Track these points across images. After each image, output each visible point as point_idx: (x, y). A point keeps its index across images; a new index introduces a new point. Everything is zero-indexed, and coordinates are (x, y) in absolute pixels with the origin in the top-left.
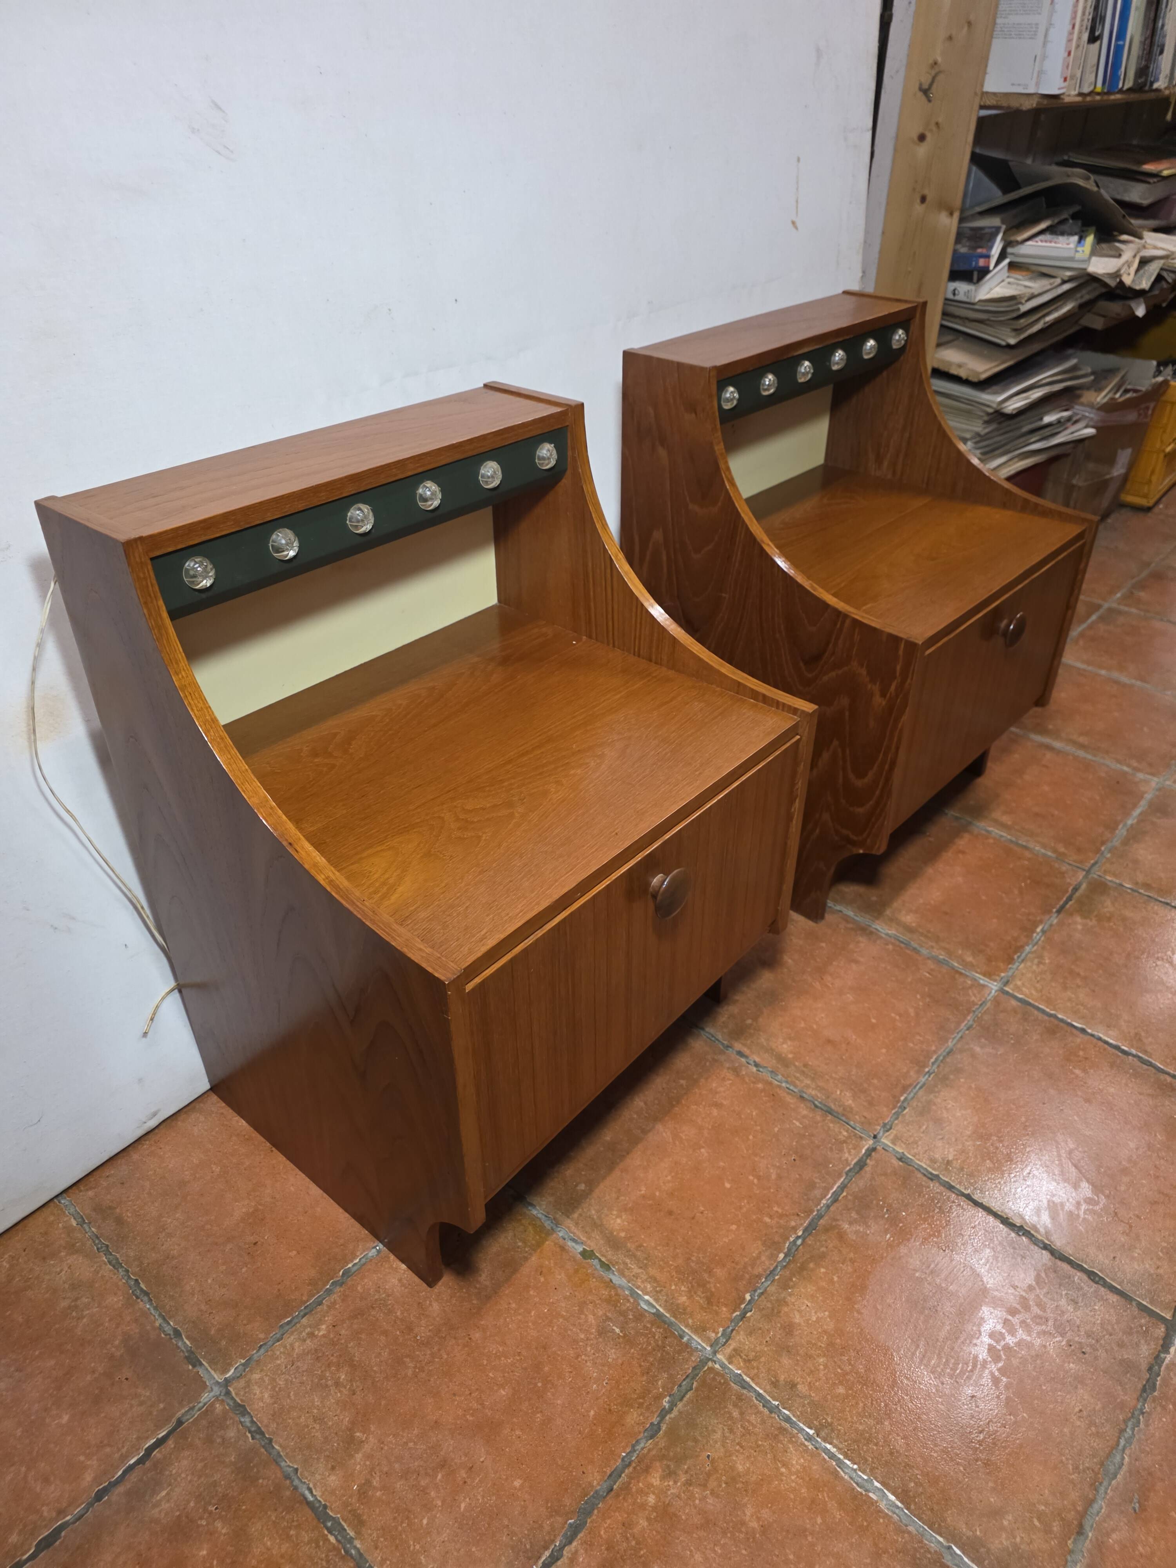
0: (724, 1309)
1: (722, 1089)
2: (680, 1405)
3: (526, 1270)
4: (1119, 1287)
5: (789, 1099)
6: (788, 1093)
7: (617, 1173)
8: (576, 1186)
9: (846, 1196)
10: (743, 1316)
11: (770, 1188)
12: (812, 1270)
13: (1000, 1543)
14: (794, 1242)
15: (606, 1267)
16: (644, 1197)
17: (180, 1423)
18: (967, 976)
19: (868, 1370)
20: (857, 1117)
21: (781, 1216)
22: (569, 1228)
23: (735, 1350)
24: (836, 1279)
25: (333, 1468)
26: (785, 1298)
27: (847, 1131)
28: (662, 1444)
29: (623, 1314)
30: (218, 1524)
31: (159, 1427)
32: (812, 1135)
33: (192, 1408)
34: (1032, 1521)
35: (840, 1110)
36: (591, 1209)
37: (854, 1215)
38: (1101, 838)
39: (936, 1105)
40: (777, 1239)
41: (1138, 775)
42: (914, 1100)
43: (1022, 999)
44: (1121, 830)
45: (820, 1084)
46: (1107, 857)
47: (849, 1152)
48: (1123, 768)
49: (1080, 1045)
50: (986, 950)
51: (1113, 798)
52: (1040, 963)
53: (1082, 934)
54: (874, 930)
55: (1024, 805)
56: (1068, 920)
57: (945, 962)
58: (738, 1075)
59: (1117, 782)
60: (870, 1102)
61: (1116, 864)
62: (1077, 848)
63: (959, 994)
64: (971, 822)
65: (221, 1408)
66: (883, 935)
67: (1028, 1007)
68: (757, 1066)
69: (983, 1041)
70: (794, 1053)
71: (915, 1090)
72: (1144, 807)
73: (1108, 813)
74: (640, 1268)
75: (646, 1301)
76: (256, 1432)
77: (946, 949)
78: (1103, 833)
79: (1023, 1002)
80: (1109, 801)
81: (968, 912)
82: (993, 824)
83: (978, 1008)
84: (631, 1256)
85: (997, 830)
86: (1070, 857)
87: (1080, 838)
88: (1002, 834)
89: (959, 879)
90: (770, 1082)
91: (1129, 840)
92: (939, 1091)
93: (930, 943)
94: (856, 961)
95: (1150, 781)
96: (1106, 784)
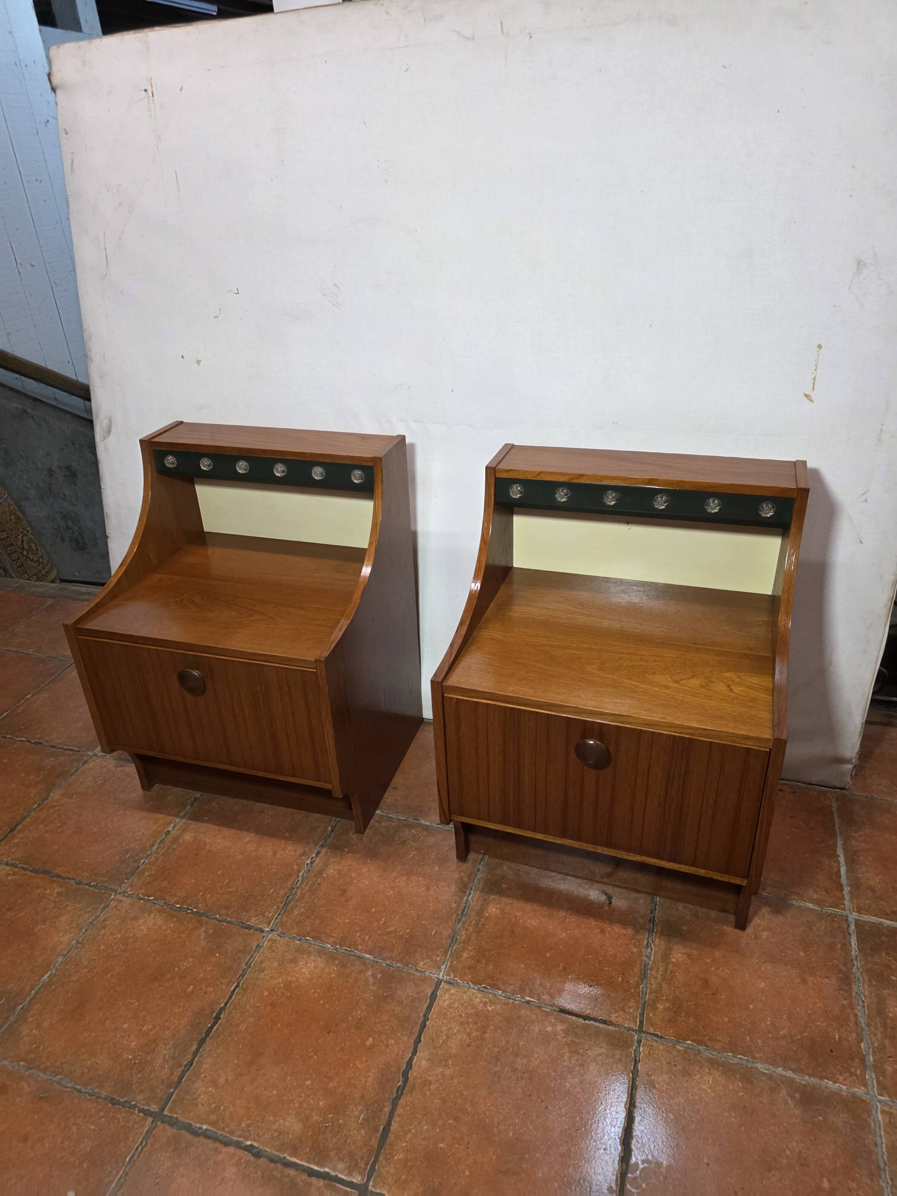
0: (144, 891)
1: (287, 852)
2: (92, 889)
3: (156, 816)
4: (183, 1080)
5: (289, 884)
6: (294, 882)
7: (217, 828)
9: (224, 925)
10: (141, 899)
11: (221, 890)
12: (172, 921)
13: (24, 1030)
14: (189, 909)
15: (162, 841)
16: (205, 842)
17: (79, 751)
18: (445, 957)
19: (114, 956)
20: (285, 918)
21: (205, 900)
22: (181, 821)
23: (121, 901)
24: (168, 932)
25: (62, 795)
26: (153, 912)
27: (272, 915)
28: (73, 888)
29: (137, 855)
30: (41, 777)
33: (84, 751)
34: (34, 1044)
35: (289, 908)
36: (194, 825)
37: (211, 932)
38: (708, 1040)
39: (308, 957)
40: (189, 901)
41: (868, 1072)
42: (308, 944)
43: (437, 996)
44: (736, 1058)
45: (306, 895)
46: (678, 1047)
47: (257, 920)
48: (869, 1055)
49: (400, 1040)
50: (481, 964)
51: (795, 1049)
52: (485, 1003)
53: (540, 1031)
54: (468, 893)
55: (713, 968)
56: (555, 1019)
57: (454, 941)
58: (300, 856)
59: (832, 1051)
60: (299, 922)
61: (670, 1056)
62: (674, 1019)
63: (423, 954)
64: (653, 931)
65: (85, 758)
66: (465, 899)
67: (429, 1000)
68: (311, 862)
69: (379, 976)
70: (328, 877)
71: (317, 943)
72: (801, 1080)
73: (760, 1044)
74: (163, 853)
75: (145, 861)
76: (76, 770)
77: (469, 938)
78: (719, 1041)
79: (433, 996)
80: (784, 1044)
81: (523, 947)
82: (662, 948)
83: (412, 968)
84: (169, 848)
85: (655, 953)
86: (654, 1015)
87: (692, 1020)
88: (652, 956)
89: (564, 934)
90: (299, 871)
91: (722, 1066)
92: (320, 956)
93: (470, 928)
94: (428, 889)
95: (865, 1086)
96: (819, 1039)
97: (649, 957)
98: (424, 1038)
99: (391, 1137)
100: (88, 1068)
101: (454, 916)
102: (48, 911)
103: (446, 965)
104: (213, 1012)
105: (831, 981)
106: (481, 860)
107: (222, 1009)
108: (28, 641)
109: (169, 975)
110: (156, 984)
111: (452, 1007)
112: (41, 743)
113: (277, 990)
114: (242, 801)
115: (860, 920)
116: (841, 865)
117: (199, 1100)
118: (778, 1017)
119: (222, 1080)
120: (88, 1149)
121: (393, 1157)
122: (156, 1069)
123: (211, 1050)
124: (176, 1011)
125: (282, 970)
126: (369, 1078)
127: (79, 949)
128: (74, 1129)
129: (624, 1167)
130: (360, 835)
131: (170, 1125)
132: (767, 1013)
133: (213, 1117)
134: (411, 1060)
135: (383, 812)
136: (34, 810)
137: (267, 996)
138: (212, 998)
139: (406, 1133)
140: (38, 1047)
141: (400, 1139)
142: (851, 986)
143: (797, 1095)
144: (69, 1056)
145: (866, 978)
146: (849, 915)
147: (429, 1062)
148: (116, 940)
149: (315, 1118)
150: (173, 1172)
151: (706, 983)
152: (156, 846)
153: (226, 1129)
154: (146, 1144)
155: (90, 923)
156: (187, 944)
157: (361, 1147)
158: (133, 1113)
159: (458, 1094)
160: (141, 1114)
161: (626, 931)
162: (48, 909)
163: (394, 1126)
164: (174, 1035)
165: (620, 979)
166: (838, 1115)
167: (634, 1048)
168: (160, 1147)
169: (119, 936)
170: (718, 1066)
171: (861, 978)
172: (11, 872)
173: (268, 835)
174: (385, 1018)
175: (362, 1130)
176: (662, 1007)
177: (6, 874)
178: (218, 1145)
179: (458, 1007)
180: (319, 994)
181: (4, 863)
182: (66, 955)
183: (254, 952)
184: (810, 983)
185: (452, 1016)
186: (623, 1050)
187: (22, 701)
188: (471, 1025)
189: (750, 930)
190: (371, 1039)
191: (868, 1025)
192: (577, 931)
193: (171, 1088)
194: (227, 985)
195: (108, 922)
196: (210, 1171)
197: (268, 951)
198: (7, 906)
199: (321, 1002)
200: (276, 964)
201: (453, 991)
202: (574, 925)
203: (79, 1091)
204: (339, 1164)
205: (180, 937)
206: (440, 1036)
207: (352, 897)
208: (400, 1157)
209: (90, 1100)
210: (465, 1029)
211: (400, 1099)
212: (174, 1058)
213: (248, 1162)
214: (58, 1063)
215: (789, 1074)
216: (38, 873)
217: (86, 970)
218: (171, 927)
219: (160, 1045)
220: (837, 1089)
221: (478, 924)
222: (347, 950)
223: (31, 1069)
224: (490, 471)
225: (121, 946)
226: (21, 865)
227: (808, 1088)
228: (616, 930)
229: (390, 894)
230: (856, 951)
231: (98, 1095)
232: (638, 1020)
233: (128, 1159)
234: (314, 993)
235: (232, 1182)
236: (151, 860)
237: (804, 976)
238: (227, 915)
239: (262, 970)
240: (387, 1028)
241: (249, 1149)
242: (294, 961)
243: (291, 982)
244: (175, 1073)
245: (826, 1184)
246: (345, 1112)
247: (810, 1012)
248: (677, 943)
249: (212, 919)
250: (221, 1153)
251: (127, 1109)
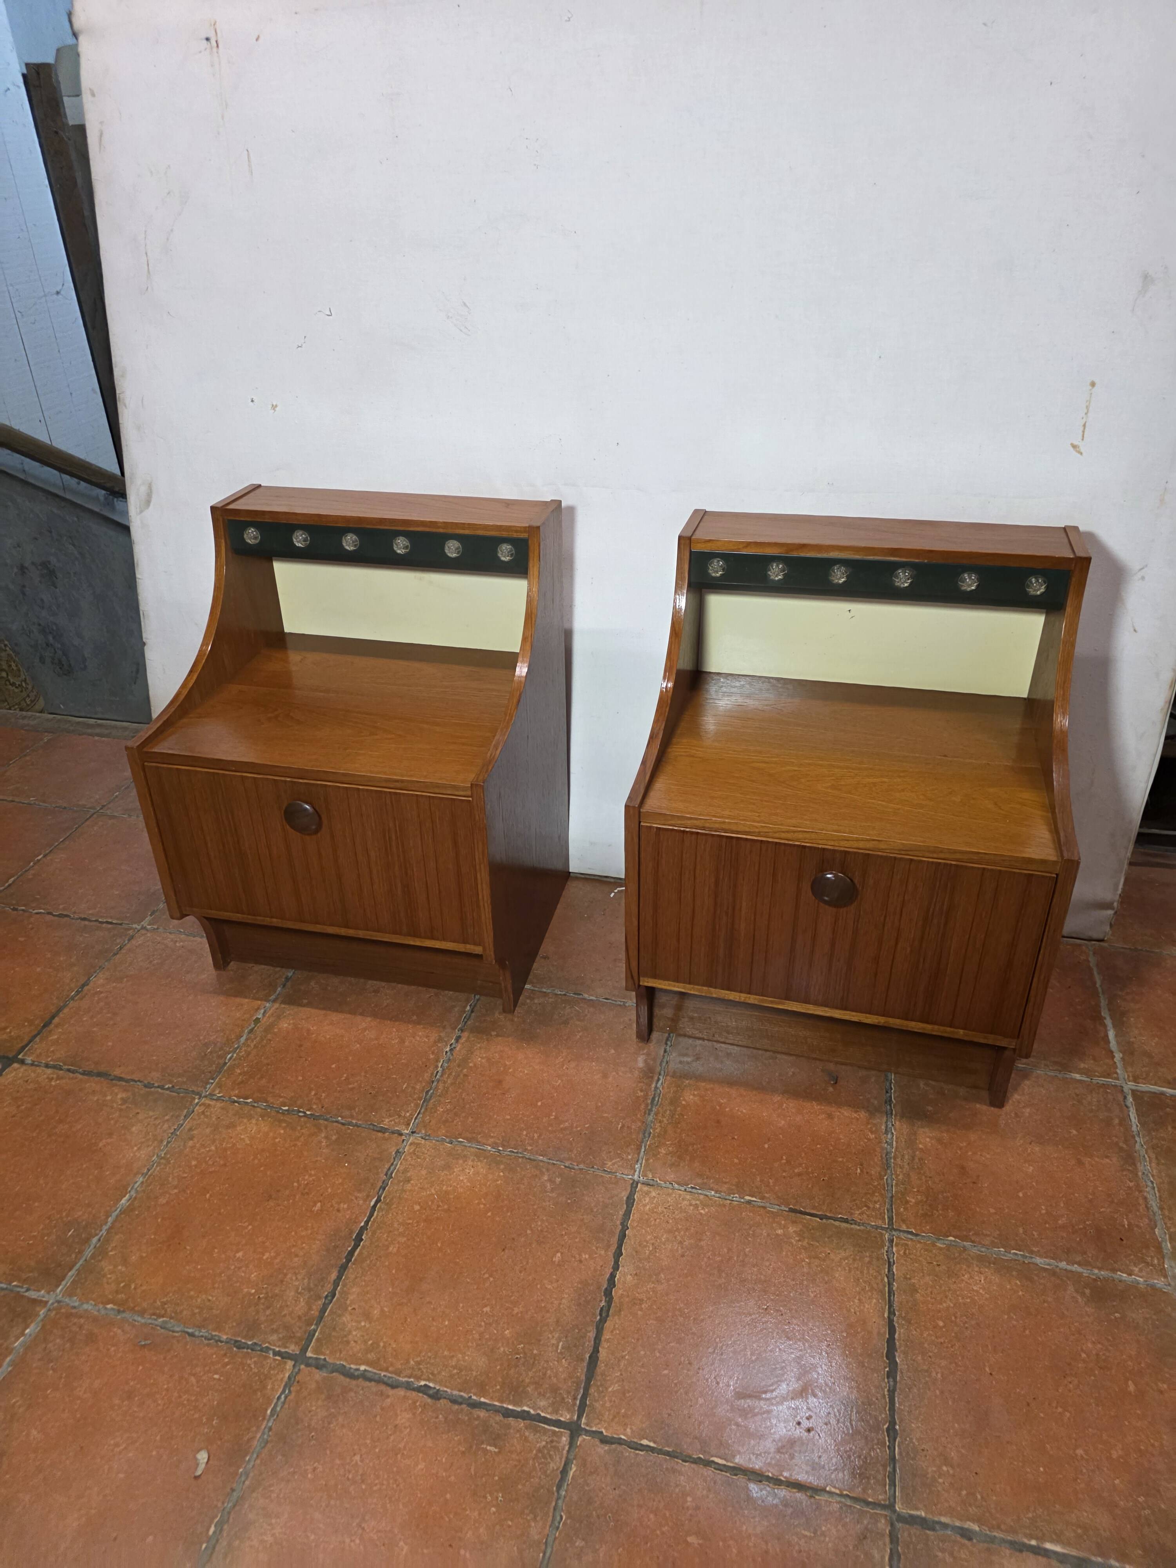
0: (237, 1092)
1: (418, 1039)
2: (168, 1092)
3: (238, 1000)
4: (326, 1314)
5: (427, 1076)
6: (432, 1074)
7: (323, 1012)
8: (305, 999)
9: (349, 1129)
10: (235, 1102)
11: (340, 1087)
12: (280, 1126)
13: (106, 1266)
14: (300, 1112)
15: (251, 1031)
16: (308, 1030)
17: (121, 924)
18: (639, 1154)
19: (211, 1172)
20: (429, 1117)
21: (319, 1099)
22: (273, 1006)
23: (209, 1105)
24: (277, 1140)
25: (107, 979)
26: (254, 1118)
27: (411, 1115)
28: (142, 1092)
29: (221, 1049)
30: (75, 957)
31: (117, 919)
32: (398, 1097)
34: (122, 1282)
35: (431, 1105)
36: (290, 1010)
37: (334, 1137)
38: (973, 1235)
39: (464, 1162)
40: (299, 1102)
41: (1166, 1261)
42: (463, 1148)
43: (634, 1200)
44: (1010, 1253)
45: (450, 1089)
46: (938, 1244)
47: (391, 1121)
48: (1166, 1243)
49: (596, 1254)
50: (685, 1161)
51: (1078, 1239)
52: (696, 1206)
53: (768, 1235)
54: (656, 1078)
55: (970, 1153)
56: (785, 1220)
57: (647, 1135)
58: (435, 1042)
59: (1121, 1239)
60: (446, 1121)
61: (930, 1254)
62: (929, 1213)
63: (610, 1152)
64: (892, 1114)
65: (131, 932)
66: (653, 1086)
67: (625, 1206)
68: (451, 1050)
69: (558, 1180)
70: (475, 1065)
71: (474, 1146)
72: (1089, 1274)
73: (1036, 1236)
74: (255, 1045)
75: (232, 1056)
76: (121, 948)
77: (666, 1132)
78: (987, 1235)
79: (630, 1201)
80: (1065, 1235)
81: (733, 1138)
82: (905, 1133)
83: (598, 1169)
84: (262, 1039)
85: (896, 1138)
86: (906, 1209)
87: (951, 1213)
88: (894, 1143)
89: (783, 1122)
90: (437, 1061)
91: (994, 1264)
92: (481, 1161)
93: (664, 1119)
94: (605, 1076)
95: (1166, 1276)
96: (1105, 1227)
97: (891, 1144)
98: (626, 1250)
99: (601, 1367)
100: (198, 1307)
101: (643, 1106)
102: (112, 1122)
103: (641, 1164)
104: (351, 1233)
105: (1111, 1160)
106: (667, 1039)
107: (363, 1229)
108: (26, 788)
109: (287, 1192)
110: (272, 1203)
111: (656, 1212)
112: (67, 916)
113: (430, 1203)
114: (349, 979)
115: (1138, 1091)
116: (1108, 1028)
117: (350, 1337)
118: (1054, 1205)
119: (376, 1312)
120: (215, 1403)
121: (607, 1389)
122: (289, 1303)
123: (356, 1278)
124: (303, 1233)
125: (433, 1179)
126: (563, 1301)
127: (162, 1166)
128: (193, 1380)
129: (892, 1383)
130: (510, 1016)
131: (317, 1368)
132: (1041, 1201)
133: (371, 1356)
134: (612, 1276)
135: (534, 987)
136: (73, 998)
137: (418, 1210)
138: (348, 1217)
139: (619, 1361)
140: (127, 1286)
141: (613, 1368)
142: (1136, 1166)
143: (1087, 1291)
144: (171, 1295)
145: (1153, 1156)
146: (1124, 1085)
147: (636, 1277)
148: (211, 1153)
149: (502, 1349)
150: (329, 1423)
151: (963, 1170)
152: (244, 1038)
153: (390, 1369)
154: (290, 1391)
155: (172, 1133)
156: (305, 1153)
157: (565, 1379)
158: (266, 1358)
159: (677, 1313)
160: (277, 1358)
161: (859, 1115)
162: (112, 1119)
163: (603, 1353)
164: (305, 1263)
165: (859, 1171)
166: (1138, 1311)
167: (886, 1248)
168: (310, 1394)
169: (213, 1148)
170: (990, 1263)
171: (1146, 1156)
172: (55, 1076)
173: (391, 1020)
174: (574, 1229)
175: (564, 1360)
176: (913, 1201)
177: (48, 1078)
178: (383, 1387)
179: (663, 1212)
180: (485, 1205)
181: (42, 1065)
182: (147, 1174)
183: (394, 1159)
184: (1087, 1165)
185: (657, 1223)
186: (873, 1252)
187: (32, 864)
188: (682, 1233)
189: (1008, 1108)
190: (559, 1255)
191: (1161, 1208)
192: (798, 1118)
193: (312, 1325)
194: (365, 1201)
195: (195, 1132)
196: (378, 1419)
197: (412, 1157)
198: (57, 1118)
199: (489, 1214)
200: (424, 1172)
201: (653, 1194)
202: (793, 1110)
203: (192, 1335)
204: (540, 1401)
205: (295, 1145)
206: (646, 1246)
207: (509, 1088)
208: (615, 1389)
209: (208, 1345)
210: (675, 1237)
211: (606, 1322)
212: (310, 1290)
213: (424, 1406)
214: (159, 1303)
215: (1075, 1268)
216: (92, 1076)
217: (176, 1191)
218: (280, 1134)
219: (289, 1276)
220: (1132, 1282)
221: (674, 1114)
222: (513, 1152)
223: (124, 1311)
224: (684, 541)
225: (218, 1159)
226: (66, 1067)
227: (1099, 1283)
228: (846, 1114)
229: (557, 1084)
230: (1137, 1126)
231: (217, 1338)
232: (886, 1217)
233: (269, 1412)
234: (479, 1204)
235: (408, 1430)
236: (241, 1054)
237: (1079, 1157)
238: (352, 1117)
239: (408, 1180)
240: (577, 1240)
241: (424, 1390)
242: (448, 1167)
243: (447, 1193)
244: (314, 1307)
245: (1131, 1387)
246: (540, 1341)
247: (1090, 1197)
248: (922, 1127)
249: (333, 1122)
250: (388, 1396)
251: (259, 1353)
